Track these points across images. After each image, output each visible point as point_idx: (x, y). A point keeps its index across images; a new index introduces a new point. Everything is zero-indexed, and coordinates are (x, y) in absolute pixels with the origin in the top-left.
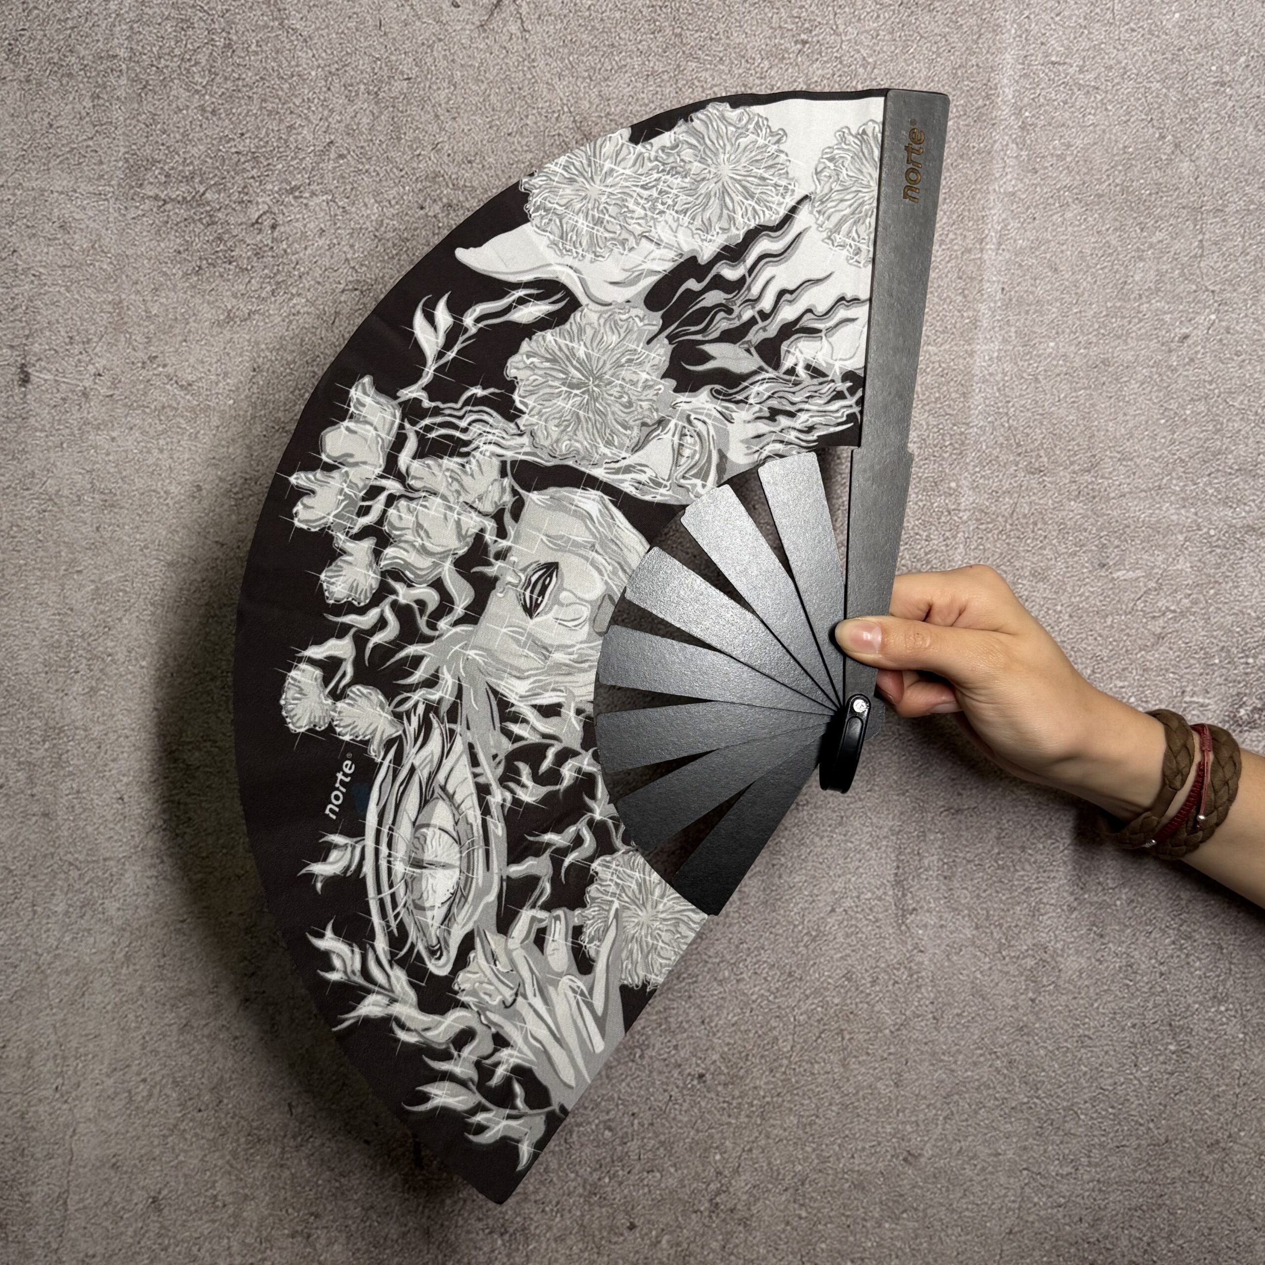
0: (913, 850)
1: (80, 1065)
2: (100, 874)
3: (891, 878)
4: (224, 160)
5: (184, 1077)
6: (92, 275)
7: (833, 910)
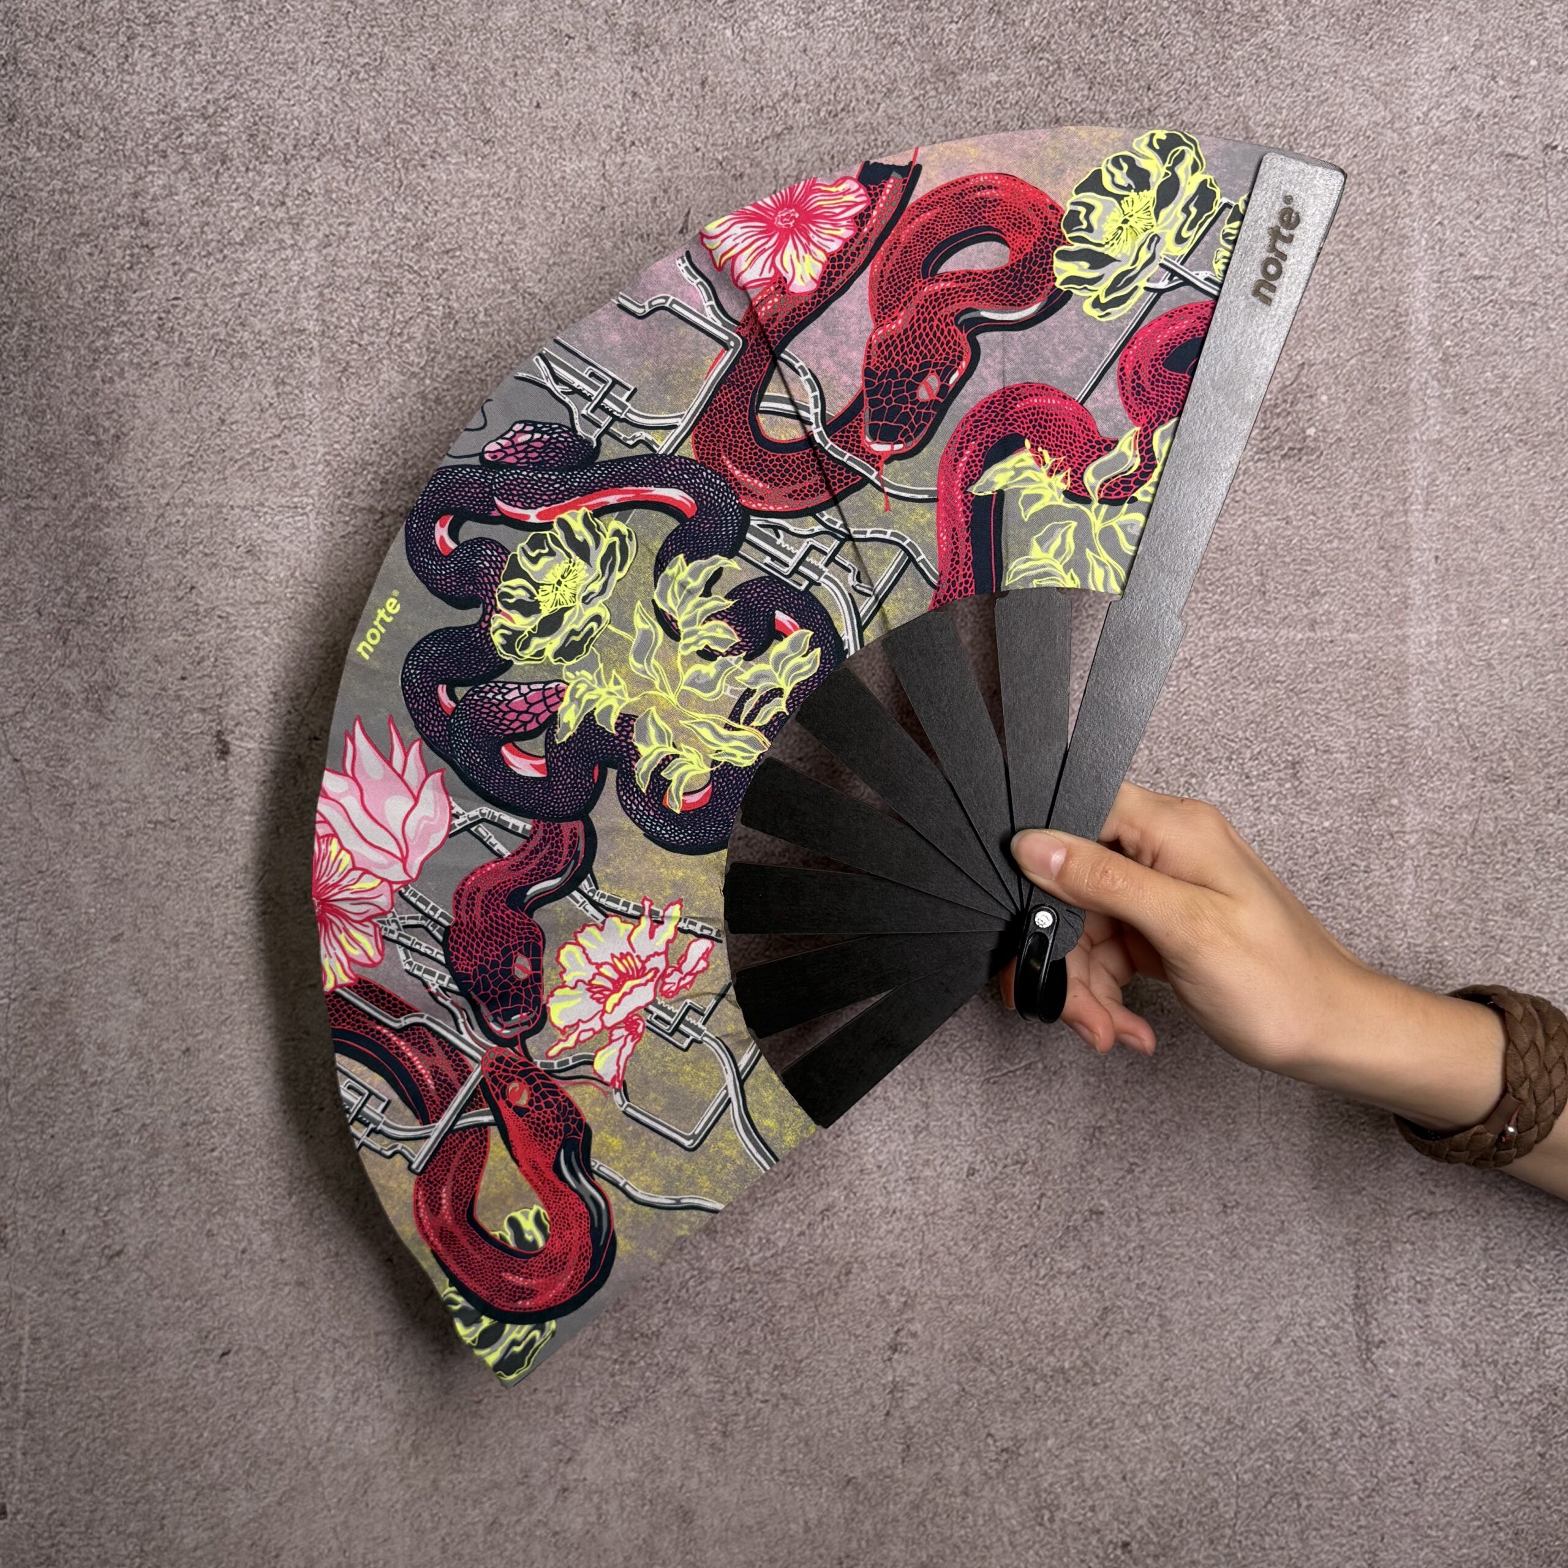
0: (1376, 1265)
2: (372, 1351)
3: (1350, 1301)
6: (294, 612)
7: (1279, 1341)
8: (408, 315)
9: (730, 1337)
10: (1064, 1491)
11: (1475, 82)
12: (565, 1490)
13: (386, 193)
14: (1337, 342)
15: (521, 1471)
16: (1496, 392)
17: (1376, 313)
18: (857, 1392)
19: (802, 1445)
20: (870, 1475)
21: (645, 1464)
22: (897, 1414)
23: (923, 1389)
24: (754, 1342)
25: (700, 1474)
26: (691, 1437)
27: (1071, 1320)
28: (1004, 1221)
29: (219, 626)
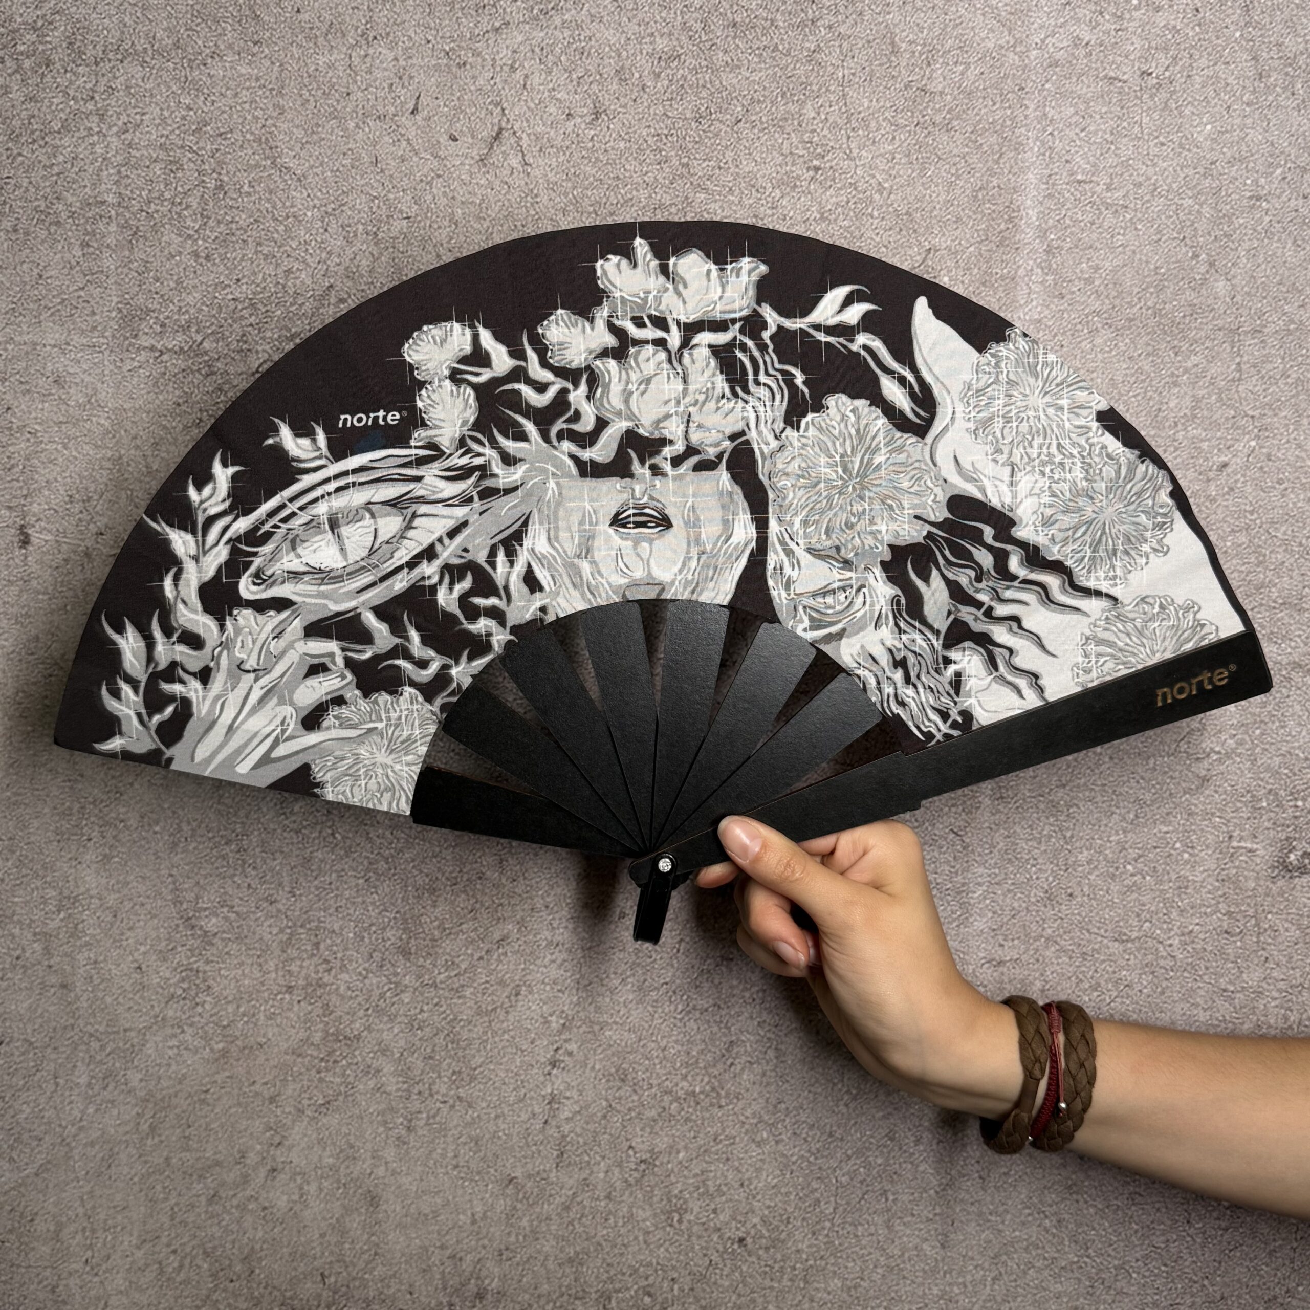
1: (109, 1238)
2: (121, 1045)
4: (220, 307)
5: (215, 1248)
6: (89, 431)
8: (187, 187)
9: (418, 1043)
10: (692, 1197)
11: (1085, 15)
12: (274, 1170)
13: (174, 88)
14: (959, 231)
15: (239, 1151)
16: (1090, 281)
17: (993, 208)
18: (521, 1100)
19: (472, 1145)
20: (529, 1176)
21: (341, 1151)
22: (554, 1123)
23: (576, 1102)
24: (437, 1049)
25: (386, 1163)
26: (381, 1129)
27: (702, 1050)
28: (649, 960)
29: (28, 440)
